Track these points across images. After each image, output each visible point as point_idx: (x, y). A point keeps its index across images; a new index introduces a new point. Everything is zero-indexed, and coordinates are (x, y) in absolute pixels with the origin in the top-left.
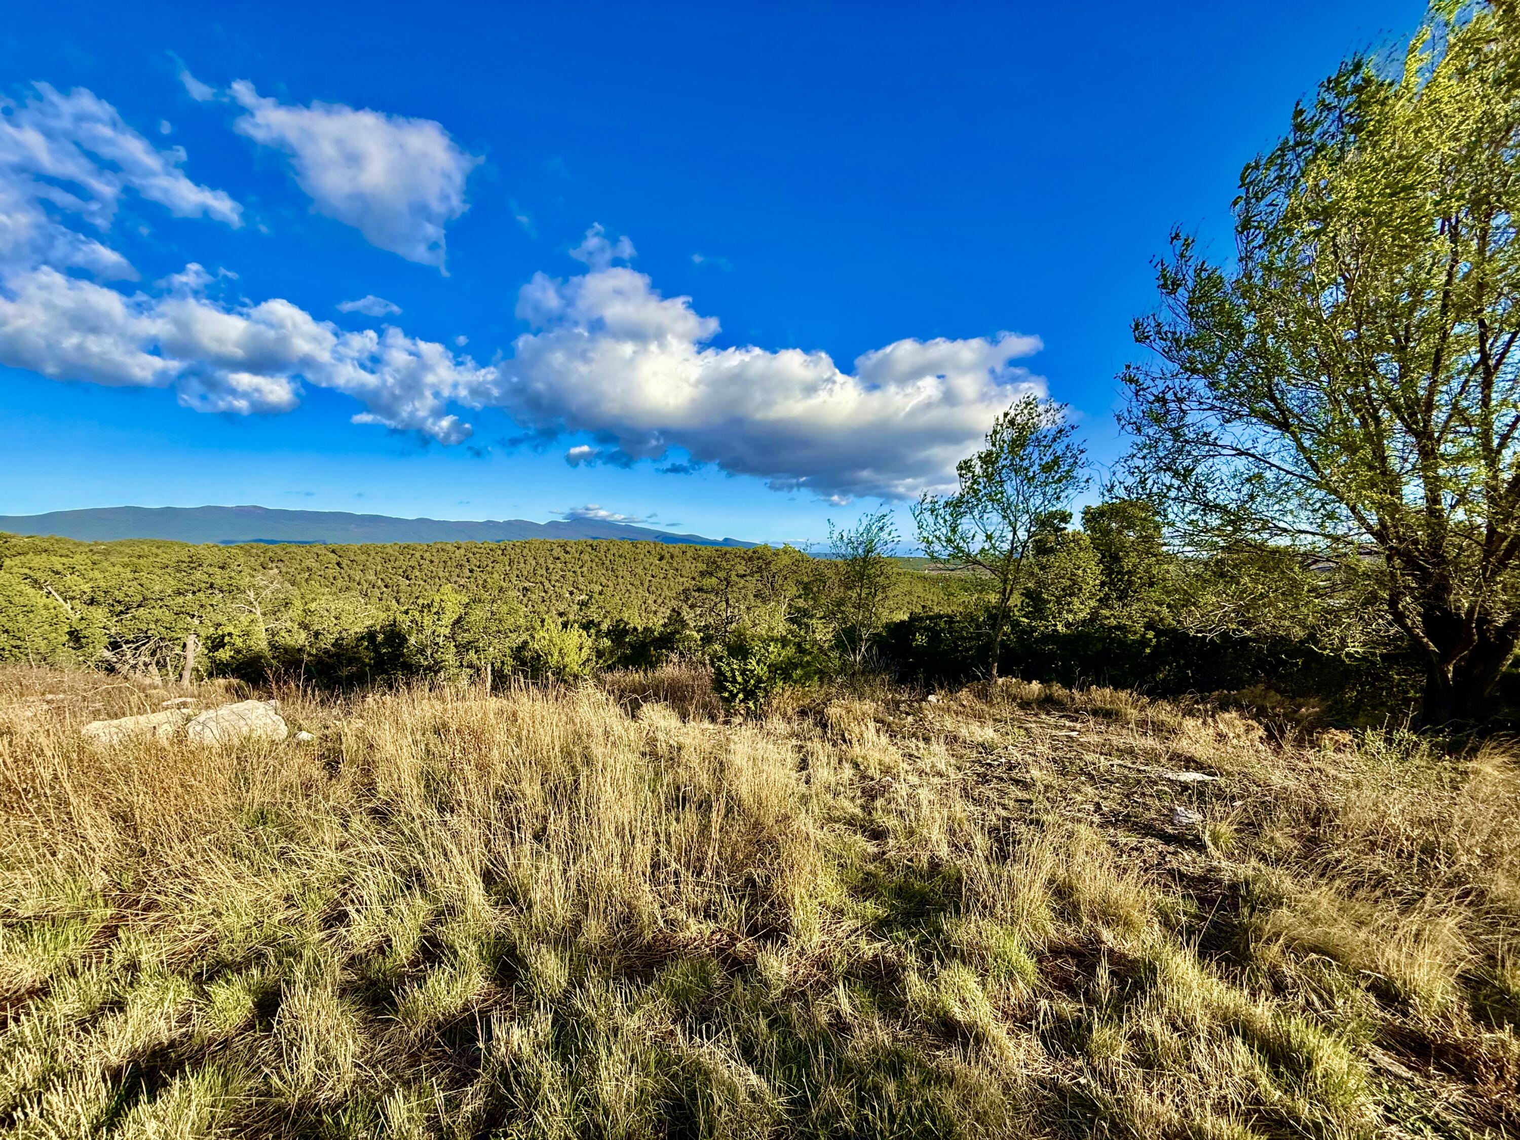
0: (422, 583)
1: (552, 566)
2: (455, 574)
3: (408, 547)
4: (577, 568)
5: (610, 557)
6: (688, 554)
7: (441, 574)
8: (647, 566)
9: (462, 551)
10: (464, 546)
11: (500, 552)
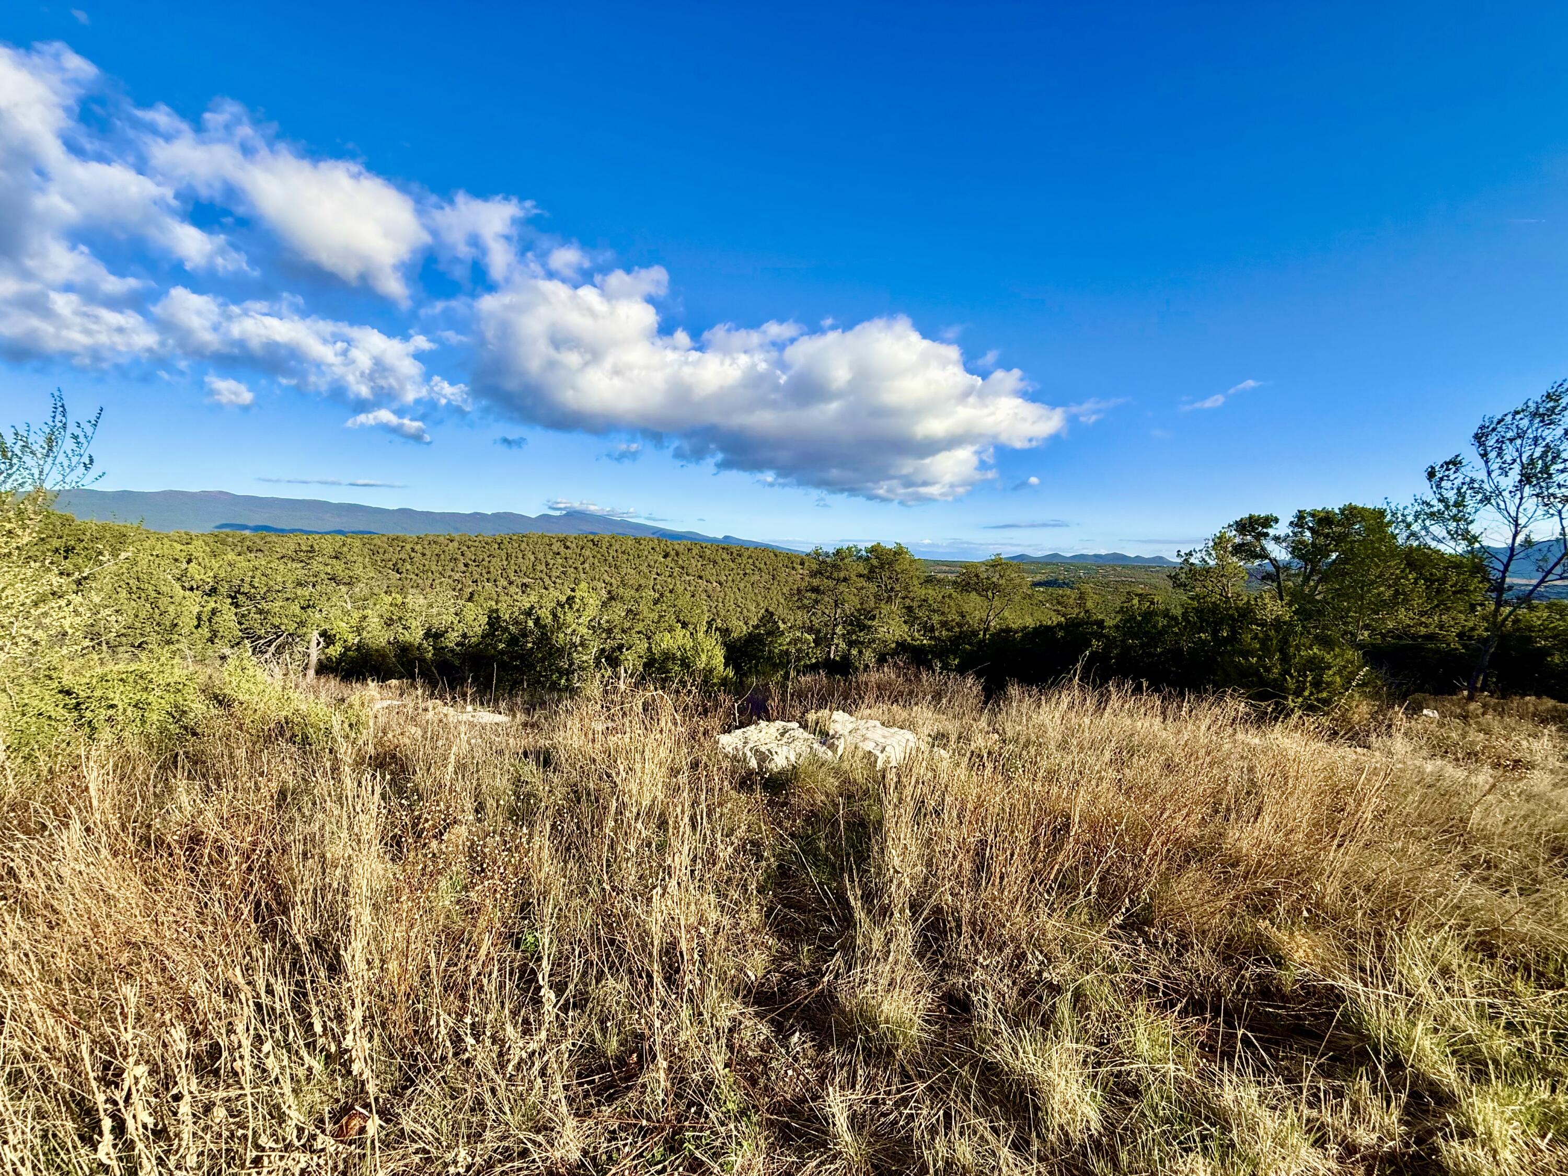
0: (414, 577)
1: (552, 562)
2: (449, 568)
3: (397, 538)
4: (578, 564)
5: (612, 553)
6: (694, 552)
7: (434, 568)
8: (652, 563)
9: (456, 544)
10: (457, 538)
11: (496, 546)
